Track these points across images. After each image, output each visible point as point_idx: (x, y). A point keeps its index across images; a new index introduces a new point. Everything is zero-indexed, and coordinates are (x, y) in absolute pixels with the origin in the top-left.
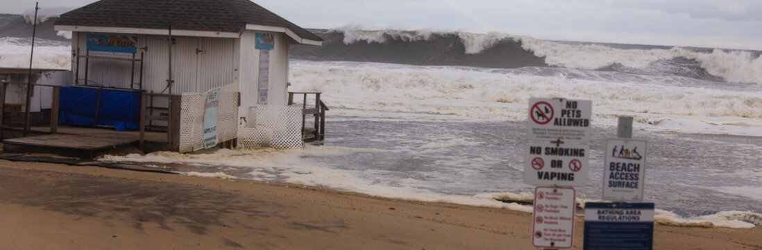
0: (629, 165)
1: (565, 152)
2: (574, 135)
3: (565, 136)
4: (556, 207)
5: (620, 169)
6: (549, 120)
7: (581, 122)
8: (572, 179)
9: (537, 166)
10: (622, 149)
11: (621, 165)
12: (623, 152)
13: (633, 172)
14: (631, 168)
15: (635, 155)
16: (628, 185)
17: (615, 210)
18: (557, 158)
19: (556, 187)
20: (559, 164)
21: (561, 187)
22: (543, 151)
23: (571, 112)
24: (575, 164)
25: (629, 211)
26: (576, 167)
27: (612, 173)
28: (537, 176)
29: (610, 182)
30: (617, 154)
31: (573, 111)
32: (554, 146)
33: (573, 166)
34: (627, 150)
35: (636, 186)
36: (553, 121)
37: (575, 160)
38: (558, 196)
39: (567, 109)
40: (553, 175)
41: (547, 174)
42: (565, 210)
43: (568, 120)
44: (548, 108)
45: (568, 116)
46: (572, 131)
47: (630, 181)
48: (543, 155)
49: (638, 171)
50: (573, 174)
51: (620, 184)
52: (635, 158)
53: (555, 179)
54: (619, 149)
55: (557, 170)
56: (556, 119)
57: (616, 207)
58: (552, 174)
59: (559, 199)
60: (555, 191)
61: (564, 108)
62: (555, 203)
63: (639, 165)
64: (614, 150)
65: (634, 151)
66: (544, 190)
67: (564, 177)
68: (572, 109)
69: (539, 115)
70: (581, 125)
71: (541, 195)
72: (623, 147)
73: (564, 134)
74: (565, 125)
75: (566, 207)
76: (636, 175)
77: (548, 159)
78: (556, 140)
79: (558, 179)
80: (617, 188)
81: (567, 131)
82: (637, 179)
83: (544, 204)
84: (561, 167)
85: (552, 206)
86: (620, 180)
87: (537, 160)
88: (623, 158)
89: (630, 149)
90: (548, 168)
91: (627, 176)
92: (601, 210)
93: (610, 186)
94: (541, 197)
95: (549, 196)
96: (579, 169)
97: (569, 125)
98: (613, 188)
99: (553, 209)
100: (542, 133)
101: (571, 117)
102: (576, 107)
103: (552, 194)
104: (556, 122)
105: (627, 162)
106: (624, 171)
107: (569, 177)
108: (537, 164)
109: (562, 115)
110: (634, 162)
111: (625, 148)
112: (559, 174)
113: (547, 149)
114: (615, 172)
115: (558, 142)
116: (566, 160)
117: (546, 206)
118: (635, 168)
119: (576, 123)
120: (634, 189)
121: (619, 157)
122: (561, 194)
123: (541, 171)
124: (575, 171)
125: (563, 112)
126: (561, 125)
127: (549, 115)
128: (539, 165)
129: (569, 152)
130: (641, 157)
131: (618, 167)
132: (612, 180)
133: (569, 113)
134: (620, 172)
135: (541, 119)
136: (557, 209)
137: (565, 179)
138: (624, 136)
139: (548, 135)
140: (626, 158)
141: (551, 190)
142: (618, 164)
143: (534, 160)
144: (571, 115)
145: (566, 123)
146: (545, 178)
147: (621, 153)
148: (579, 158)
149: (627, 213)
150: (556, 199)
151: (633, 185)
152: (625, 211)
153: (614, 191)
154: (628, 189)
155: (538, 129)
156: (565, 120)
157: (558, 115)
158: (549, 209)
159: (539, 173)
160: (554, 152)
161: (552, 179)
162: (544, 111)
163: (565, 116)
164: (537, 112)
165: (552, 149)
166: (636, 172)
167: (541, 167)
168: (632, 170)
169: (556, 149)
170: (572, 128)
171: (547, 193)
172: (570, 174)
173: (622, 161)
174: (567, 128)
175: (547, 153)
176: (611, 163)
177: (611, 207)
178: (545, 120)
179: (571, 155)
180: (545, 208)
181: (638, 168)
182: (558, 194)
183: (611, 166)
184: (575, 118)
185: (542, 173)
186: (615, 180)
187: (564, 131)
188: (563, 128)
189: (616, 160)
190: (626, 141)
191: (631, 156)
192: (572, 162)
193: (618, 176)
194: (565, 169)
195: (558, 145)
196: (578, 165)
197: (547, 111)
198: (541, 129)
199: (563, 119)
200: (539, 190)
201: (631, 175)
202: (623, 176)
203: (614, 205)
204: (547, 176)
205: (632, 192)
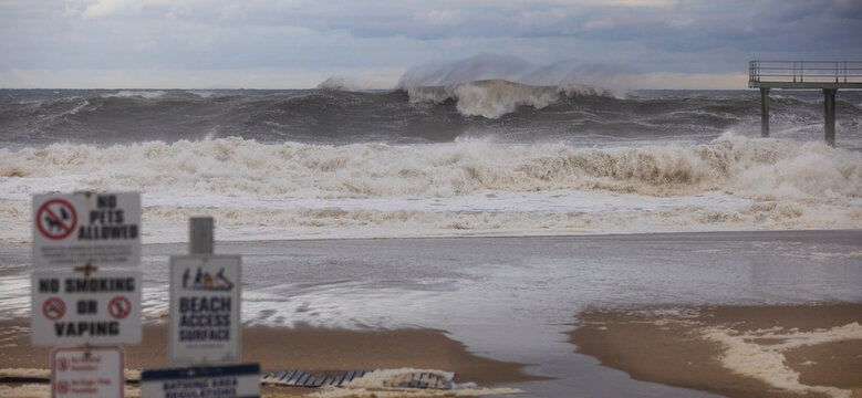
0: (212, 300)
1: (101, 285)
2: (114, 254)
3: (98, 258)
4: (90, 383)
5: (197, 308)
6: (69, 231)
7: (125, 231)
8: (116, 331)
9: (53, 314)
10: (199, 274)
11: (198, 302)
12: (202, 280)
13: (220, 313)
14: (217, 305)
15: (221, 282)
16: (213, 336)
17: (194, 381)
18: (87, 296)
19: (88, 348)
20: (91, 307)
21: (98, 348)
22: (62, 286)
23: (107, 215)
24: (118, 305)
25: (218, 379)
26: (120, 310)
27: (184, 318)
28: (53, 331)
29: (182, 332)
30: (191, 282)
31: (110, 213)
32: (81, 276)
33: (115, 309)
34: (207, 274)
35: (227, 336)
36: (76, 233)
37: (121, 298)
38: (93, 364)
39: (100, 210)
40: (83, 327)
41: (71, 326)
42: (107, 387)
43: (104, 229)
44: (67, 210)
45: (102, 221)
46: (110, 248)
47: (216, 329)
48: (62, 294)
49: (229, 309)
50: (116, 324)
51: (199, 336)
52: (221, 288)
53: (86, 334)
54: (193, 274)
55: (88, 318)
56: (82, 230)
57: (196, 376)
58: (80, 324)
59: (96, 368)
60: (87, 355)
61: (94, 208)
62: (89, 375)
63: (229, 300)
64: (186, 276)
65: (220, 275)
66: (68, 355)
67: (101, 329)
68: (107, 209)
69: (51, 223)
70: (125, 237)
71: (63, 364)
72: (200, 269)
73: (97, 254)
74: (96, 237)
75: (107, 382)
76: (226, 317)
77: (71, 300)
78: (82, 265)
79: (92, 333)
80: (194, 343)
81: (101, 248)
82: (228, 323)
83: (69, 380)
84: (95, 311)
85: (83, 382)
86: (197, 328)
87: (53, 303)
88: (201, 288)
89: (213, 273)
90: (72, 316)
91: (210, 320)
92: (170, 382)
93: (183, 338)
94: (64, 366)
95: (77, 364)
96: (127, 313)
97: (105, 236)
98: (186, 343)
99: (86, 387)
100: (59, 255)
101: (107, 224)
102: (114, 205)
103: (83, 360)
104: (83, 234)
105: (209, 295)
106: (204, 312)
107: (109, 329)
108: (53, 309)
109: (92, 221)
110: (220, 294)
111: (203, 272)
112: (92, 325)
113: (69, 282)
114: (189, 314)
115: (88, 269)
116: (103, 299)
117: (74, 383)
118: (223, 304)
119: (116, 233)
120: (224, 342)
121: (195, 288)
122: (98, 360)
123: (60, 321)
124: (119, 316)
125: (93, 216)
126: (90, 237)
127: (68, 223)
128: (57, 310)
129: (108, 285)
130: (231, 285)
131: (193, 305)
132: (185, 328)
133: (103, 216)
134: (198, 314)
135: (55, 231)
136: (93, 387)
137: (104, 332)
138: (202, 253)
139: (69, 257)
140: (206, 288)
141: (79, 355)
142: (194, 300)
143: (48, 302)
144: (106, 219)
145: (100, 233)
146: (68, 333)
147: (198, 280)
148: (125, 294)
149: (214, 384)
150: (90, 369)
151: (222, 334)
152: (210, 381)
153: (189, 347)
154: (213, 342)
155: (51, 249)
156: (96, 229)
157: (84, 220)
158: (79, 387)
159: (57, 324)
160: (81, 286)
161: (80, 333)
162: (58, 214)
163: (97, 223)
164: (47, 219)
165: (78, 282)
166: (226, 312)
167: (60, 315)
168: (217, 310)
169: (85, 282)
170: (110, 242)
171: (74, 360)
172: (112, 324)
173: (200, 294)
174: (101, 242)
175: (69, 289)
176: (182, 300)
177: (186, 375)
178: (63, 232)
179: (112, 289)
180: (72, 386)
181: (228, 304)
182: (93, 360)
183: (182, 304)
184: (114, 224)
185: (63, 325)
186: (190, 328)
187: (97, 248)
188: (94, 243)
189: (189, 294)
190: (206, 260)
191: (214, 286)
192: (113, 302)
193: (195, 321)
194: (103, 316)
195: (87, 274)
196: (124, 306)
197: (65, 215)
198: (57, 248)
199: (93, 227)
200: (59, 355)
201: (218, 317)
202: (204, 321)
203: (191, 373)
204: (71, 330)
205: (220, 346)
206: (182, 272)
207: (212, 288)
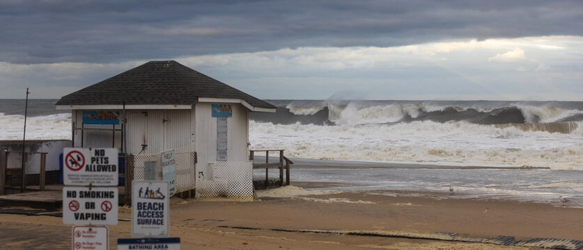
0: (154, 204)
1: (98, 195)
2: (104, 179)
3: (96, 181)
4: (92, 244)
5: (146, 208)
6: (81, 167)
7: (110, 168)
8: (105, 219)
9: (74, 209)
10: (147, 190)
11: (147, 205)
12: (149, 193)
13: (158, 210)
14: (156, 206)
15: (159, 195)
16: (154, 222)
17: (144, 245)
18: (90, 200)
19: (91, 226)
20: (92, 206)
21: (95, 226)
22: (78, 195)
23: (100, 159)
24: (106, 205)
25: (157, 245)
26: (107, 207)
27: (140, 212)
28: (74, 217)
29: (138, 220)
30: (143, 195)
31: (102, 158)
32: (87, 190)
33: (104, 207)
34: (151, 191)
35: (162, 223)
36: (84, 168)
37: (106, 201)
38: (93, 235)
39: (96, 157)
40: (88, 216)
41: (82, 214)
42: (100, 246)
43: (98, 166)
44: (80, 156)
45: (97, 163)
46: (102, 176)
47: (156, 219)
48: (78, 199)
49: (163, 209)
50: (105, 214)
51: (147, 222)
52: (159, 198)
53: (90, 219)
54: (144, 191)
55: (90, 211)
56: (87, 166)
57: (145, 243)
58: (87, 214)
59: (94, 236)
60: (90, 230)
61: (93, 156)
62: (91, 240)
63: (163, 204)
64: (140, 191)
65: (158, 191)
66: (81, 229)
67: (97, 217)
68: (100, 156)
69: (73, 163)
70: (109, 171)
71: (78, 234)
72: (148, 188)
73: (95, 179)
74: (94, 171)
75: (100, 244)
76: (161, 213)
77: (82, 202)
78: (88, 184)
79: (92, 219)
80: (145, 226)
81: (97, 176)
82: (163, 216)
83: (81, 242)
84: (94, 208)
85: (88, 243)
86: (147, 218)
88: (148, 198)
89: (155, 190)
90: (82, 210)
91: (153, 214)
92: (132, 246)
93: (139, 224)
94: (79, 235)
95: (85, 234)
96: (110, 210)
97: (99, 170)
98: (141, 225)
99: (89, 246)
100: (76, 179)
101: (100, 164)
102: (104, 155)
103: (88, 232)
104: (87, 169)
105: (152, 201)
106: (150, 210)
107: (103, 217)
108: (74, 206)
109: (92, 163)
110: (158, 201)
111: (149, 189)
112: (93, 214)
113: (81, 192)
114: (142, 211)
115: (90, 186)
116: (98, 202)
117: (84, 243)
118: (160, 207)
119: (104, 169)
120: (160, 226)
121: (145, 198)
122: (96, 232)
123: (77, 212)
124: (106, 211)
125: (93, 160)
126: (91, 171)
127: (81, 163)
128: (76, 207)
129: (101, 194)
130: (164, 197)
131: (144, 206)
132: (140, 218)
133: (98, 160)
134: (147, 211)
135: (74, 166)
136: (93, 246)
137: (99, 219)
138: (148, 179)
139: (81, 180)
140: (151, 198)
141: (87, 229)
142: (144, 203)
143: (71, 203)
144: (100, 162)
145: (96, 169)
146: (81, 219)
147: (146, 193)
148: (109, 199)
149: (155, 247)
150: (91, 237)
151: (159, 222)
152: (153, 246)
153: (143, 227)
154: (154, 226)
155: (72, 175)
156: (94, 166)
157: (88, 162)
158: (86, 246)
159: (75, 214)
160: (87, 195)
161: (87, 219)
162: (76, 159)
163: (95, 163)
164: (70, 160)
165: (86, 192)
166: (161, 211)
167: (77, 209)
168: (157, 209)
169: (89, 192)
170: (101, 173)
171: (83, 232)
172: (102, 214)
173: (148, 201)
174: (97, 173)
175: (81, 196)
176: (138, 203)
177: (141, 243)
178: (78, 167)
179: (102, 197)
180: (83, 245)
181: (163, 206)
182: (93, 232)
183: (138, 206)
184: (103, 164)
185: (78, 214)
186: (143, 218)
187: (95, 176)
188: (93, 173)
189: (142, 201)
190: (151, 183)
191: (155, 196)
192: (103, 203)
193: (145, 214)
194: (98, 210)
195: (90, 189)
196: (109, 205)
197: (79, 159)
198: (75, 175)
199: (93, 165)
200: (76, 229)
201: (157, 213)
202: (150, 214)
203: (143, 241)
204: (82, 217)
205: (158, 228)
206: (139, 189)
207: (154, 198)
